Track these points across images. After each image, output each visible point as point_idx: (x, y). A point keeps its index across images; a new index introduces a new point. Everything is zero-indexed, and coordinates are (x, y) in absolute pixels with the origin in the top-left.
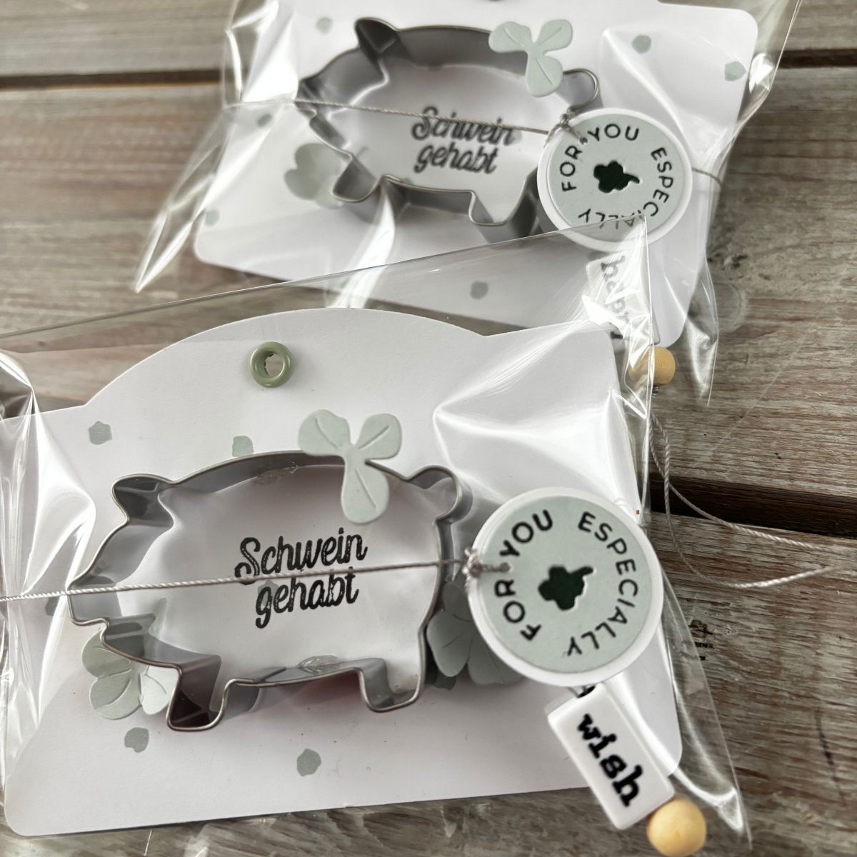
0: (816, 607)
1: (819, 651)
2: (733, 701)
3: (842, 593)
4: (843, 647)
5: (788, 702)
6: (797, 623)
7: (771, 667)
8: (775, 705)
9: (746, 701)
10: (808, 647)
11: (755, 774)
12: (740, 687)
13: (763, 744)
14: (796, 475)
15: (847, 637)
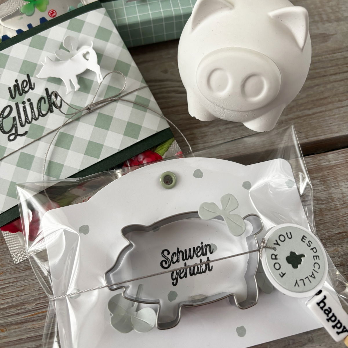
0: (333, 175)
1: (341, 188)
2: (325, 214)
3: (338, 168)
4: (346, 184)
5: (340, 207)
6: (331, 183)
7: (331, 199)
8: (337, 210)
9: (329, 212)
10: (337, 189)
11: (342, 233)
12: (325, 208)
13: (340, 223)
14: (308, 137)
15: (346, 181)
